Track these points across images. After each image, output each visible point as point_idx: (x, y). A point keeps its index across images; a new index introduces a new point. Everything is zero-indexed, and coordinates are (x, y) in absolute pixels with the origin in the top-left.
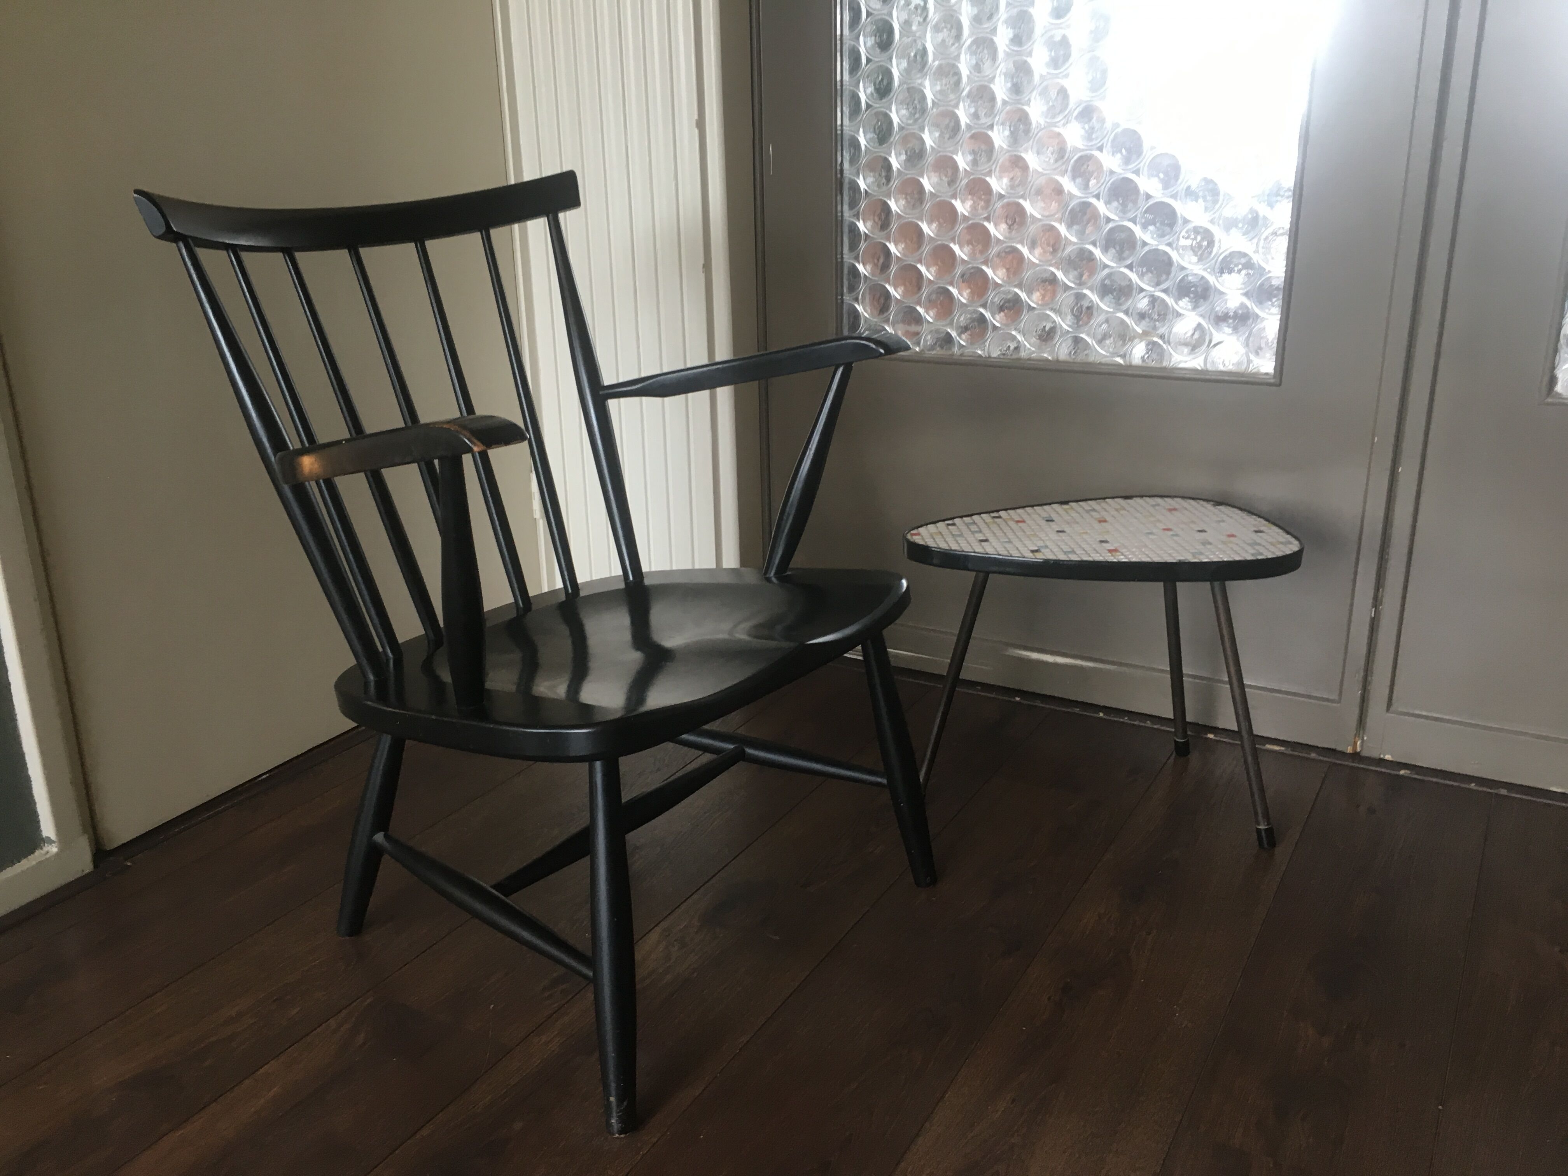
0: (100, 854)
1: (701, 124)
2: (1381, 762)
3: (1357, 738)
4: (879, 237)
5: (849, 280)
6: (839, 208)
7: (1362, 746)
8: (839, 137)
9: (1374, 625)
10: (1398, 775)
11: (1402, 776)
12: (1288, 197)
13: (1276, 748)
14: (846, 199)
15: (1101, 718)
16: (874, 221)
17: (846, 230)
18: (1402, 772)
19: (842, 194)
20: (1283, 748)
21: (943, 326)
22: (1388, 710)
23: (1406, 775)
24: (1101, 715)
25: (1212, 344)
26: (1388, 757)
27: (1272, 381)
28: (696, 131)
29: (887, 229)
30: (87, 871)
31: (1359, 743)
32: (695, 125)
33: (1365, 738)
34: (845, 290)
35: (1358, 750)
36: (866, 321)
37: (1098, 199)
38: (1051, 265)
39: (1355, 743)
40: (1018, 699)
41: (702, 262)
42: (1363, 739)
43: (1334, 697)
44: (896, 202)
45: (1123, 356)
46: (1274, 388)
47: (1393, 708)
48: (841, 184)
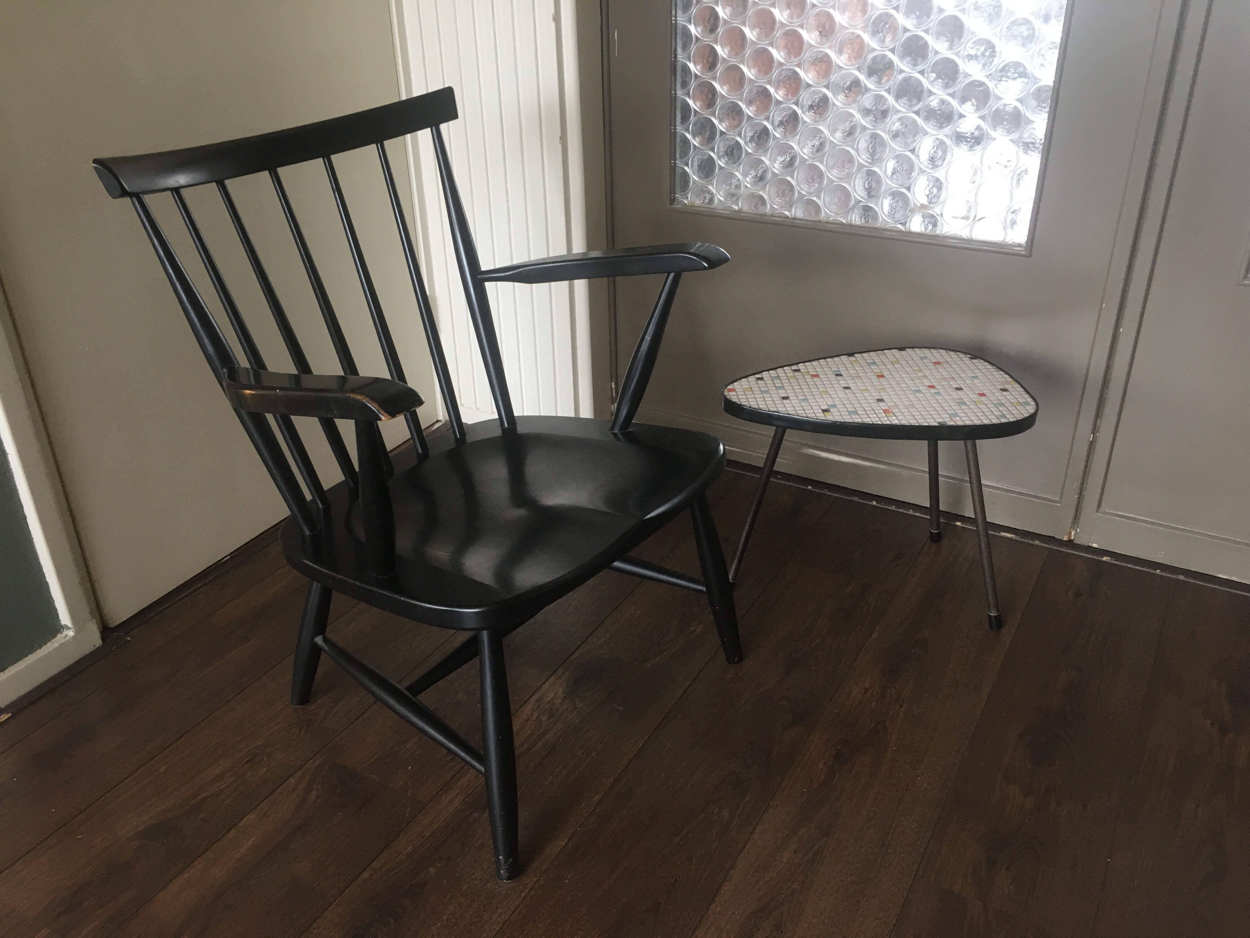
0: (106, 631)
1: (557, 18)
2: (1089, 549)
3: (1072, 530)
7: (1075, 534)
8: (674, 27)
9: (1092, 445)
10: (1101, 561)
11: (1104, 562)
13: (1009, 535)
14: (679, 79)
15: (874, 506)
17: (679, 105)
18: (1105, 559)
19: (675, 75)
20: (1013, 536)
21: (757, 190)
22: (1097, 511)
23: (1107, 561)
24: (874, 503)
25: (976, 220)
26: (1095, 545)
27: (1024, 253)
28: (553, 25)
29: (712, 107)
30: (98, 645)
31: (1073, 533)
32: (551, 18)
33: (1078, 530)
34: (678, 156)
35: (1072, 538)
36: (694, 182)
37: (889, 93)
38: (847, 146)
39: (1070, 533)
40: (810, 487)
41: (559, 134)
42: (1076, 530)
43: (1057, 499)
45: (904, 224)
46: (1026, 259)
47: (1101, 509)
48: (675, 67)
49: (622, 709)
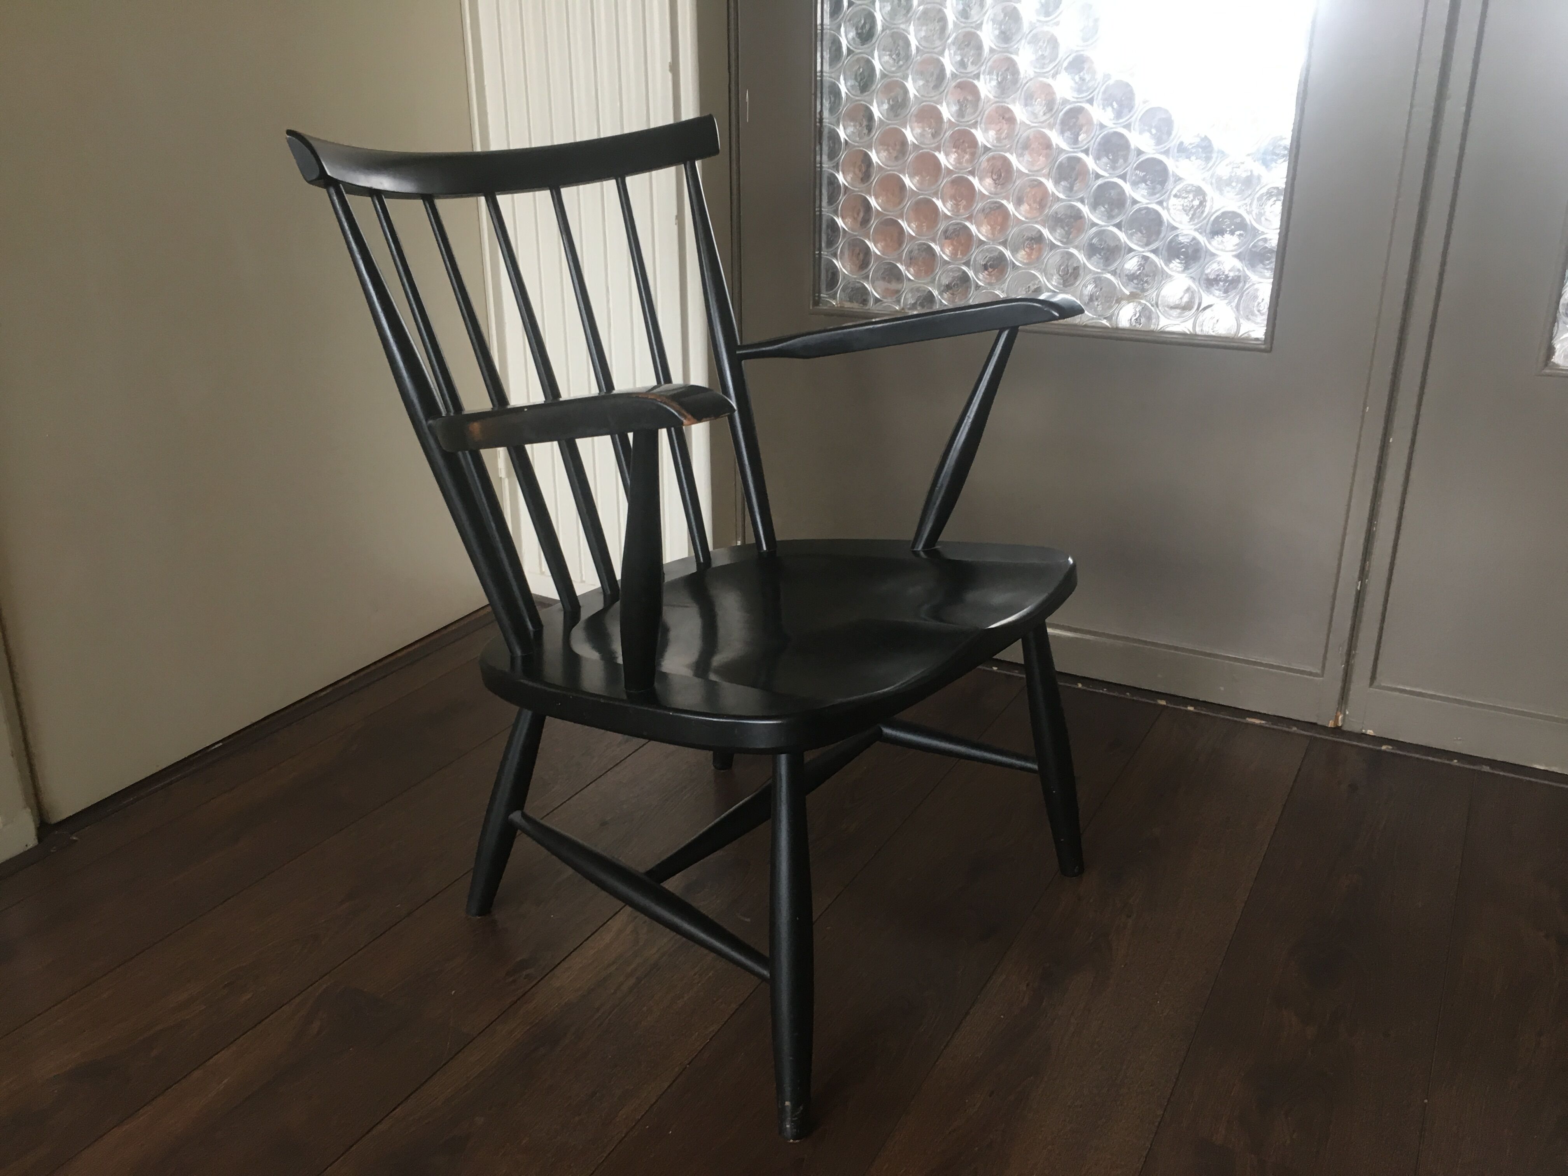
0: (44, 827)
1: (674, 68)
2: (1362, 736)
3: (1339, 713)
4: (858, 189)
5: (828, 235)
6: (818, 158)
7: (1344, 720)
8: (819, 84)
9: (1360, 598)
10: (1380, 751)
11: (1385, 752)
12: (1284, 156)
13: (1257, 721)
14: (825, 148)
15: (1079, 689)
16: (855, 174)
17: (825, 182)
18: (1384, 748)
19: (821, 144)
20: (1263, 722)
21: (924, 284)
22: (1371, 684)
23: (1388, 750)
24: (1080, 685)
25: (1200, 309)
26: (1370, 732)
27: (1263, 347)
28: (670, 76)
29: (867, 181)
30: (32, 845)
31: (1340, 717)
32: (668, 68)
33: (1347, 713)
34: (823, 245)
35: (1340, 724)
36: (844, 277)
37: (1087, 154)
38: (1037, 223)
39: (1337, 718)
40: (995, 668)
42: (1345, 714)
43: (1319, 672)
44: (877, 153)
45: (1109, 318)
46: (1266, 354)
47: (1376, 684)
48: (821, 133)
49: (748, 920)
